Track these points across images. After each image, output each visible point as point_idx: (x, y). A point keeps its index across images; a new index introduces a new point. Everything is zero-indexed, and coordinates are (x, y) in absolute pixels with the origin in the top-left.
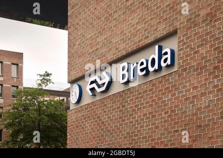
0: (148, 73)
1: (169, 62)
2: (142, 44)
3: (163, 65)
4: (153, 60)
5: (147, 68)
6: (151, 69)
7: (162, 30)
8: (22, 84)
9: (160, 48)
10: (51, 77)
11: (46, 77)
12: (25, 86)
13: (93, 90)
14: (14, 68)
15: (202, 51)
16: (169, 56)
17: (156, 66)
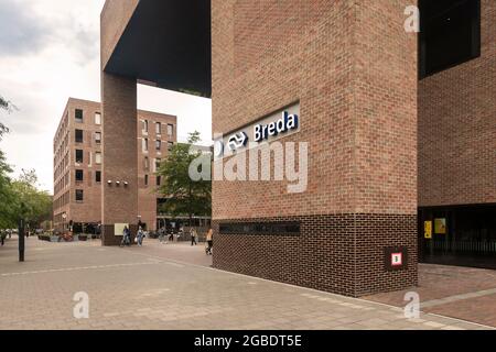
0: (276, 134)
1: (293, 125)
2: (271, 110)
3: (288, 127)
4: (280, 123)
5: (275, 129)
6: (279, 130)
7: (287, 100)
8: (176, 140)
9: (286, 114)
10: (199, 136)
11: (195, 136)
12: (179, 141)
13: (232, 146)
14: (170, 127)
15: (320, 116)
16: (293, 120)
17: (283, 128)
